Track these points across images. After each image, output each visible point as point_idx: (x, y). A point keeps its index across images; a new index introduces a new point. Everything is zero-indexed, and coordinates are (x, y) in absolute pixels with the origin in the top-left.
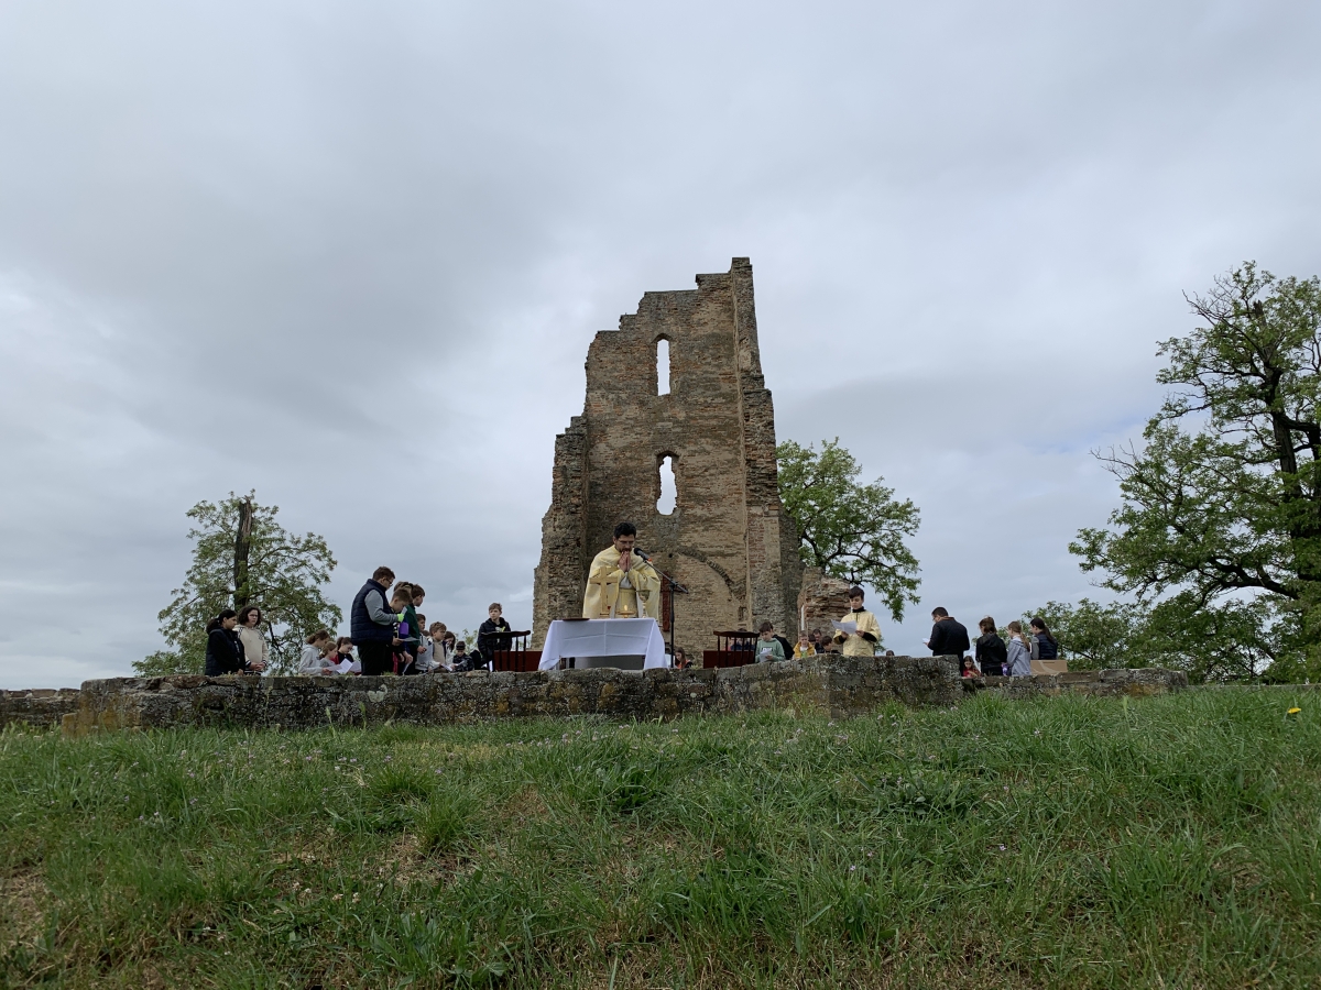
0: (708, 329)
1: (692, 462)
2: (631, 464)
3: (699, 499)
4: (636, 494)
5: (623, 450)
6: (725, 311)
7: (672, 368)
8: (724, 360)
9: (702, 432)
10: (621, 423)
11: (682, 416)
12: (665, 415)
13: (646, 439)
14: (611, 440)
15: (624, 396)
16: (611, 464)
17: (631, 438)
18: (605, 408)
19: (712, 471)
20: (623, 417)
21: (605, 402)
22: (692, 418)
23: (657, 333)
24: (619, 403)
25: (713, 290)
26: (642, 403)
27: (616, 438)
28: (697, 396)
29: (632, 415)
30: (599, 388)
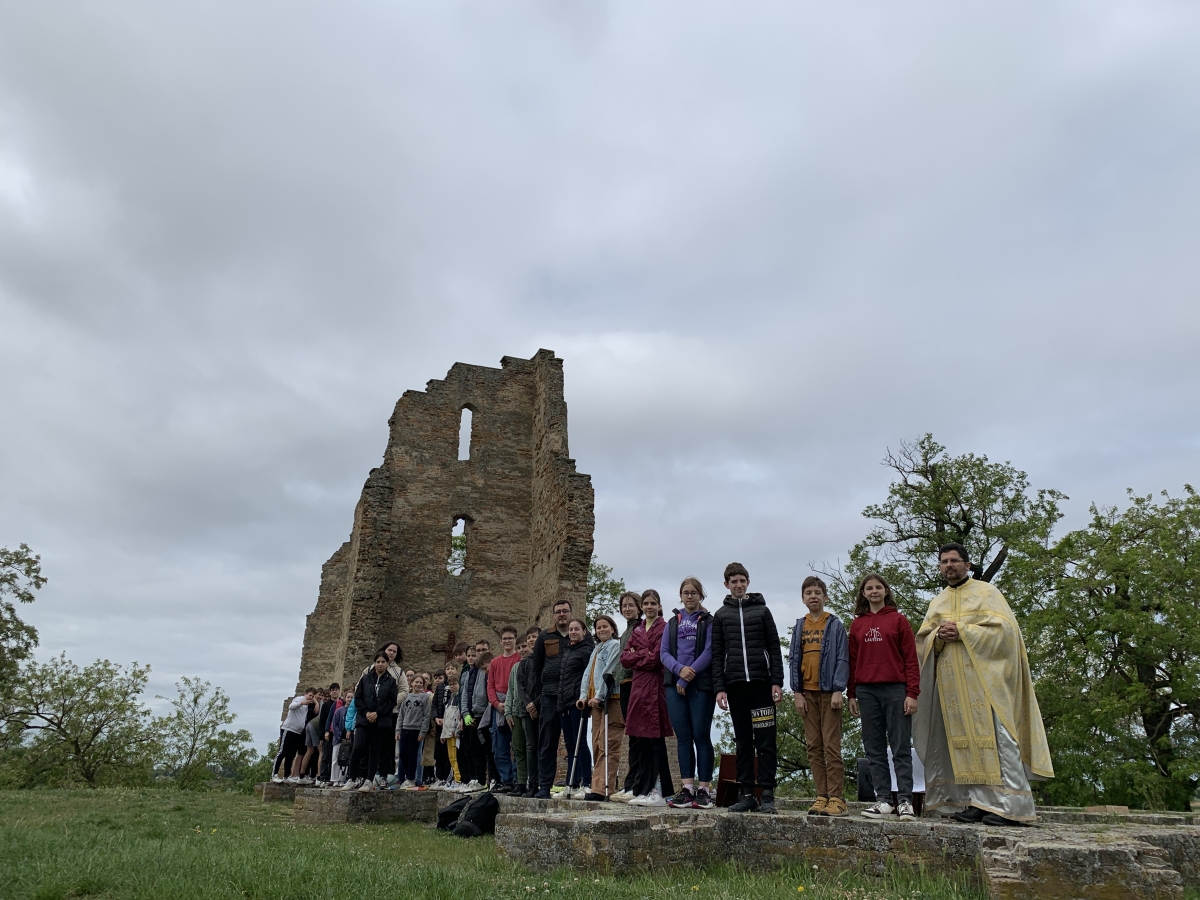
0: (511, 407)
1: (486, 526)
2: (428, 522)
3: (490, 565)
4: (429, 552)
5: (422, 507)
6: (527, 393)
7: (473, 436)
8: (523, 437)
9: (498, 501)
10: (422, 481)
11: (480, 483)
12: (465, 479)
13: (444, 500)
14: (410, 496)
15: (427, 455)
16: (409, 520)
17: (430, 497)
18: (406, 463)
19: (504, 539)
20: (425, 476)
21: (408, 458)
22: (492, 487)
23: (463, 402)
24: (421, 461)
25: (518, 373)
26: (444, 465)
27: (416, 495)
28: (496, 466)
29: (433, 474)
30: (403, 444)
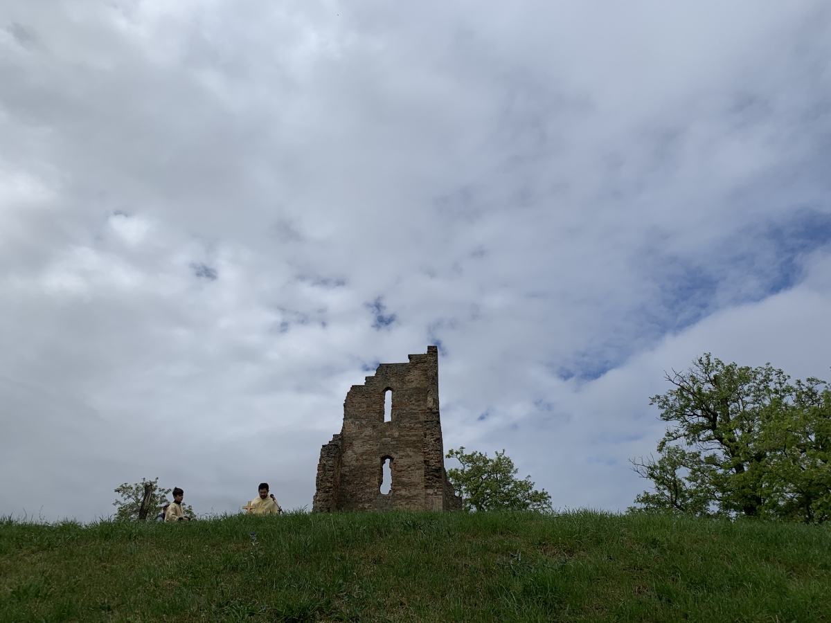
0: (414, 385)
1: (401, 461)
2: (366, 463)
3: (404, 485)
4: (367, 481)
5: (362, 455)
6: (424, 375)
7: (392, 406)
8: (422, 402)
9: (408, 444)
10: (361, 438)
11: (396, 434)
12: (387, 434)
13: (375, 448)
14: (355, 449)
15: (364, 422)
16: (354, 463)
17: (367, 447)
18: (353, 429)
19: (413, 468)
20: (363, 435)
21: (353, 426)
22: (403, 436)
23: (385, 387)
24: (361, 426)
25: (418, 363)
26: (374, 427)
27: (358, 447)
28: (406, 423)
29: (368, 433)
30: (350, 418)
